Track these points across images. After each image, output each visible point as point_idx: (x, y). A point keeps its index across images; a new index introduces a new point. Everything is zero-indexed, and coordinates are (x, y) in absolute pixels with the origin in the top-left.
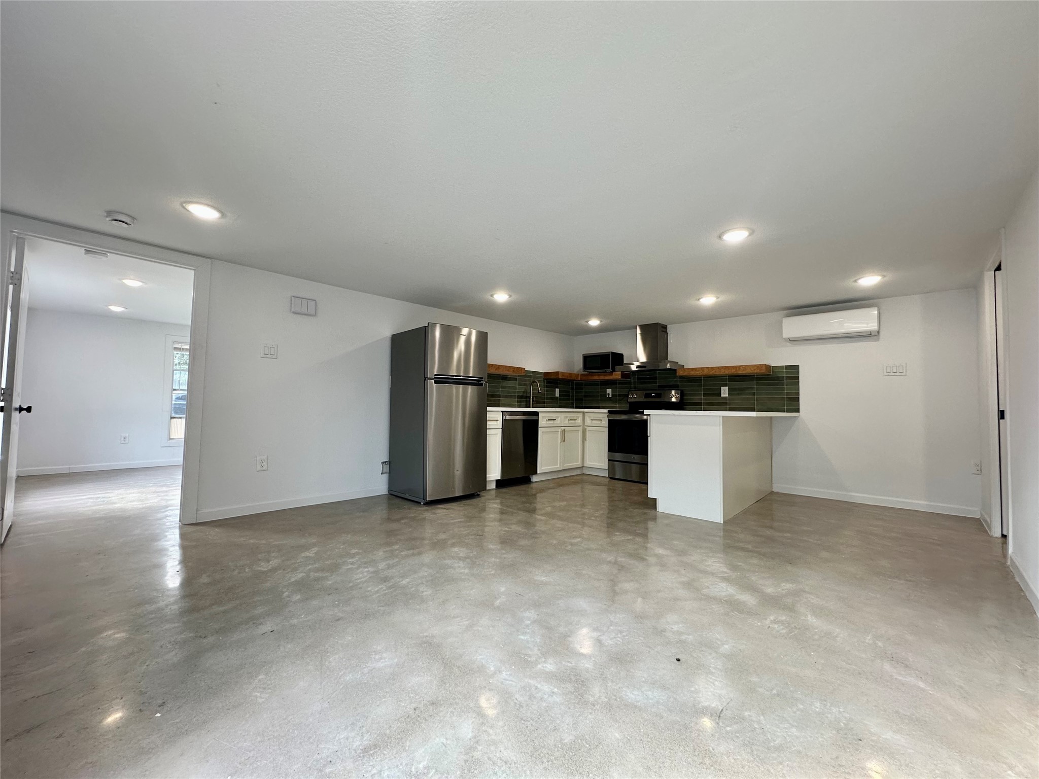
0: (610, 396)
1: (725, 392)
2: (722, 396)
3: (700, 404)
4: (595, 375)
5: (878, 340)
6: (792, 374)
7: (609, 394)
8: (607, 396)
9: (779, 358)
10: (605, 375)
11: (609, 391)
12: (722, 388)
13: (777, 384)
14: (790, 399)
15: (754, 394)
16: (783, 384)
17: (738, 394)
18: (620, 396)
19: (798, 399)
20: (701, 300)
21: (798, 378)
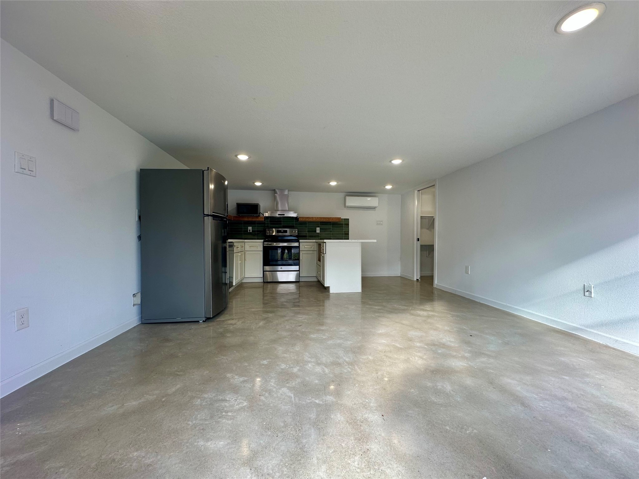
0: (251, 231)
1: (318, 230)
2: (317, 232)
3: (306, 236)
4: (245, 218)
5: (375, 210)
6: (346, 223)
7: (250, 230)
8: (249, 231)
9: (343, 215)
10: (253, 218)
11: (250, 228)
12: (317, 228)
13: (341, 227)
14: (346, 234)
15: (331, 231)
16: (343, 227)
17: (324, 231)
18: (257, 231)
19: (348, 234)
20: (330, 183)
21: (348, 224)
